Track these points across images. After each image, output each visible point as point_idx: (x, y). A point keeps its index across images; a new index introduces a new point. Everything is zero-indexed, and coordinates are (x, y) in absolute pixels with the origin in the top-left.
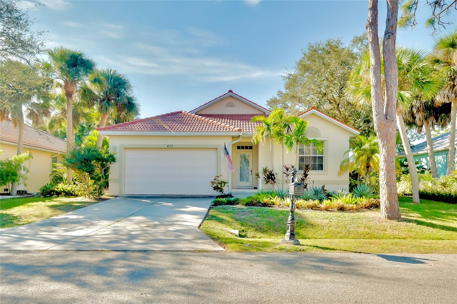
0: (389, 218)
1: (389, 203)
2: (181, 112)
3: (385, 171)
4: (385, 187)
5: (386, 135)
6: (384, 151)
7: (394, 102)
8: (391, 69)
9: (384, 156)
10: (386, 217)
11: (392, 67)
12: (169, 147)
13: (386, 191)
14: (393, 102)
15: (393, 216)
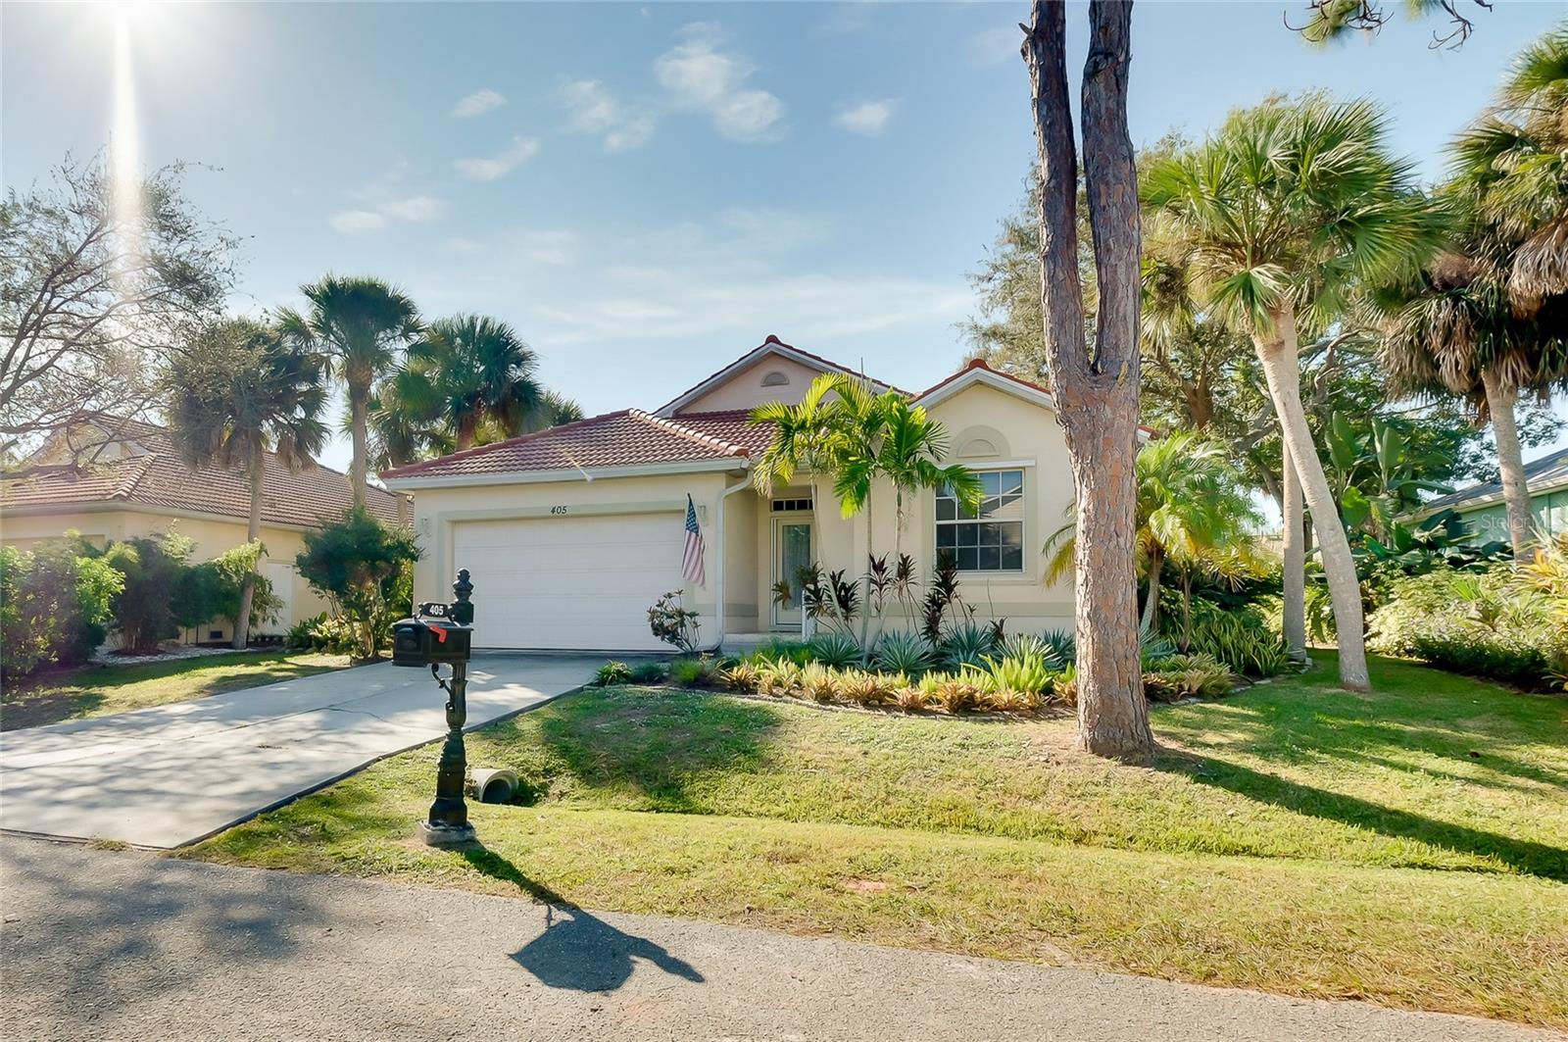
0: (1098, 748)
1: (1100, 691)
2: (626, 413)
3: (1086, 568)
4: (1088, 630)
5: (1092, 434)
6: (1085, 491)
7: (1121, 309)
8: (1107, 184)
9: (1085, 511)
10: (1086, 745)
11: (1110, 177)
12: (558, 514)
13: (1090, 646)
14: (1117, 309)
15: (1112, 743)
